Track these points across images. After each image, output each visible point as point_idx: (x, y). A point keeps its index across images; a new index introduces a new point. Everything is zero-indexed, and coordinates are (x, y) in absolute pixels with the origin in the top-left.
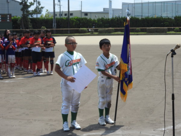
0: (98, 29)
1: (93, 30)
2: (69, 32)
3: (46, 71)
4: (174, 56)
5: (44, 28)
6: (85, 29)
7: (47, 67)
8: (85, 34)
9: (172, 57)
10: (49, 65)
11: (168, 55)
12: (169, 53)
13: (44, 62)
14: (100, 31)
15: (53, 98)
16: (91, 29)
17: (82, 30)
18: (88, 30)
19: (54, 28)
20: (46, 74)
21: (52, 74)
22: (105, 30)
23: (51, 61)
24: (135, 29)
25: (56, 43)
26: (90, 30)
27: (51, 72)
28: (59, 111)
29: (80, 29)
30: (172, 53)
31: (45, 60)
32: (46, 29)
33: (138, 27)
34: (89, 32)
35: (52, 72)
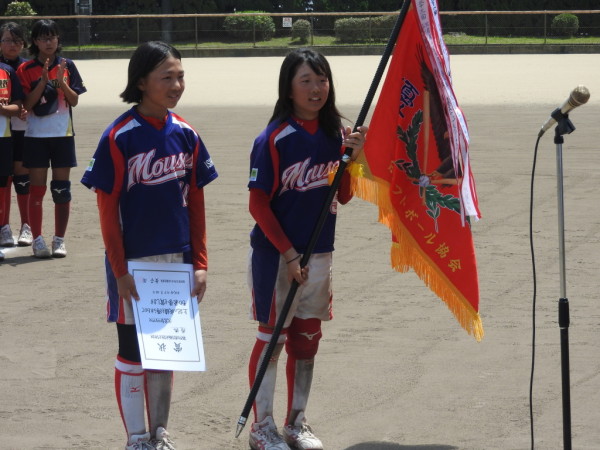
0: (334, 18)
1: (308, 23)
2: (166, 33)
3: (28, 238)
4: (565, 137)
5: (24, 11)
6: (259, 14)
7: (32, 219)
8: (259, 45)
9: (559, 140)
10: (48, 205)
11: (542, 133)
12: (547, 127)
13: (18, 189)
14: (343, 26)
15: (61, 361)
16: (295, 19)
17: (241, 24)
18: (278, 21)
19: (80, 13)
20: (28, 252)
21: (59, 251)
22: (374, 24)
23: (54, 184)
24: (551, 16)
25: (83, 90)
26: (287, 23)
27: (56, 245)
28: (86, 412)
29: (230, 15)
30: (556, 124)
31: (25, 178)
32: (32, 14)
33: (568, 7)
34: (282, 32)
35: (63, 245)
